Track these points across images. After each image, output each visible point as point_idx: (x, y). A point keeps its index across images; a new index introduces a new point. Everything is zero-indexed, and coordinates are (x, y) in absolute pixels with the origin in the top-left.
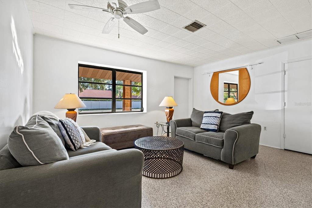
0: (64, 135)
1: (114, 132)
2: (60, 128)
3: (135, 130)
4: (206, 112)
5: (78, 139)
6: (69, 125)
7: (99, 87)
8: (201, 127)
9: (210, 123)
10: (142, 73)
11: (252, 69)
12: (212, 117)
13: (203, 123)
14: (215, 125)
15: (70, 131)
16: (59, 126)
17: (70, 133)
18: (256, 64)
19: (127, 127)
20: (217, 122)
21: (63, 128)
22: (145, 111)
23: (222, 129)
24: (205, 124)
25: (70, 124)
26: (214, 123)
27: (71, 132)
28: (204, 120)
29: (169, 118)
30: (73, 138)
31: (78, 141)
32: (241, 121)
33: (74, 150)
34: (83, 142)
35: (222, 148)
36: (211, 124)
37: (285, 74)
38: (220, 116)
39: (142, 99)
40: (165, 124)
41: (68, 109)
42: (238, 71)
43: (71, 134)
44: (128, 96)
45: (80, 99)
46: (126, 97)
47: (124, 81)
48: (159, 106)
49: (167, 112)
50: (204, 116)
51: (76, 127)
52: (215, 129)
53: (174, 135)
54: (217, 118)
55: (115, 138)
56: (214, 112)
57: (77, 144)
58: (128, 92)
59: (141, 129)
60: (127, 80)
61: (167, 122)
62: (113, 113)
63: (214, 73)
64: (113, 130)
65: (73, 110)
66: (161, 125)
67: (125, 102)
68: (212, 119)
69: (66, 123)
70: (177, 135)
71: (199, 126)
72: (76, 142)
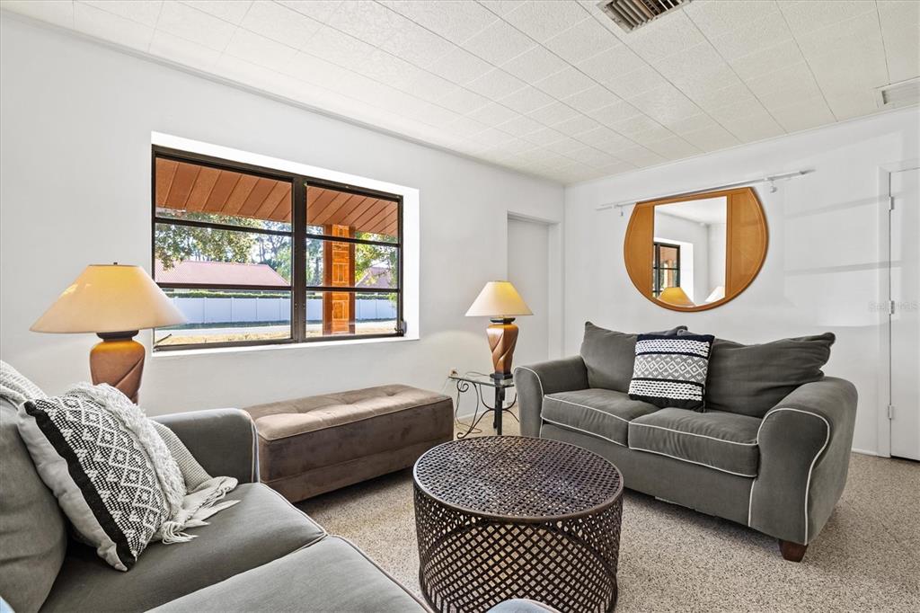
0: (56, 489)
1: (310, 425)
2: (33, 451)
3: (388, 409)
4: (641, 337)
5: (145, 496)
6: (92, 430)
7: (230, 255)
8: (631, 391)
9: (670, 378)
10: (402, 197)
11: (775, 190)
12: (674, 356)
13: (635, 376)
14: (692, 383)
15: (98, 457)
16: (27, 440)
17: (92, 474)
18: (789, 176)
19: (354, 397)
20: (699, 374)
21: (51, 450)
22: (413, 332)
23: (715, 400)
24: (649, 379)
25: (97, 418)
26: (687, 376)
27: (104, 468)
28: (641, 367)
29: (502, 358)
30: (113, 498)
31: (141, 511)
32: (794, 372)
33: (120, 565)
34: (170, 505)
35: (753, 478)
36: (673, 381)
37: (892, 208)
38: (707, 350)
39: (399, 291)
40: (488, 380)
41: (100, 335)
42: (725, 198)
43: (102, 477)
44: (341, 280)
45: (162, 292)
46: (335, 284)
47: (328, 227)
48: (467, 315)
49: (495, 336)
50: (638, 351)
51: (131, 432)
52: (694, 398)
53: (532, 423)
54: (696, 358)
55: (312, 450)
56: (673, 336)
57: (139, 529)
58: (341, 266)
59: (411, 404)
60: (339, 223)
61: (493, 372)
62: (297, 342)
63: (638, 203)
64: (300, 411)
65: (127, 336)
66: (474, 383)
67: (333, 302)
68: (678, 364)
69: (70, 417)
70: (545, 422)
71: (619, 388)
72: (133, 518)
